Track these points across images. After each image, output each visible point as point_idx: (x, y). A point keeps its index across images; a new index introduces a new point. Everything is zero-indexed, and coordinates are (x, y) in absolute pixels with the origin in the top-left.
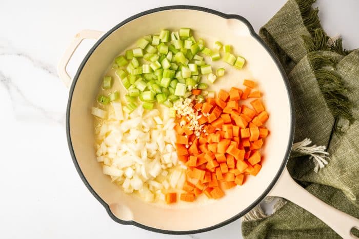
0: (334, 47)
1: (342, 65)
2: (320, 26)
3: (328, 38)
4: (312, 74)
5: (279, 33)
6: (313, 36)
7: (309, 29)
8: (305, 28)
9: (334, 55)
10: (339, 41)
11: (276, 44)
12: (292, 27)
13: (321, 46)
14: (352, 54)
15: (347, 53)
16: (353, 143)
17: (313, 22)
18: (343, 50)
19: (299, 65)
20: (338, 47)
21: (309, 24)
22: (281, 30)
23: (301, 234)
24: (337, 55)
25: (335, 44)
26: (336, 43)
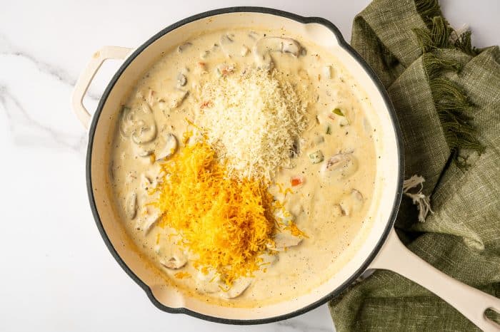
0: (459, 43)
1: (469, 70)
2: (440, 14)
3: (451, 30)
4: (426, 85)
5: (382, 24)
6: (430, 27)
7: (424, 17)
8: (418, 16)
9: (458, 55)
10: (467, 35)
11: (378, 39)
12: (400, 14)
13: (441, 42)
14: (483, 55)
15: (477, 52)
16: (484, 178)
17: (430, 7)
18: (472, 48)
19: (409, 69)
20: (465, 44)
21: (424, 11)
22: (384, 19)
23: (410, 304)
24: (463, 55)
25: (460, 39)
26: (463, 38)
